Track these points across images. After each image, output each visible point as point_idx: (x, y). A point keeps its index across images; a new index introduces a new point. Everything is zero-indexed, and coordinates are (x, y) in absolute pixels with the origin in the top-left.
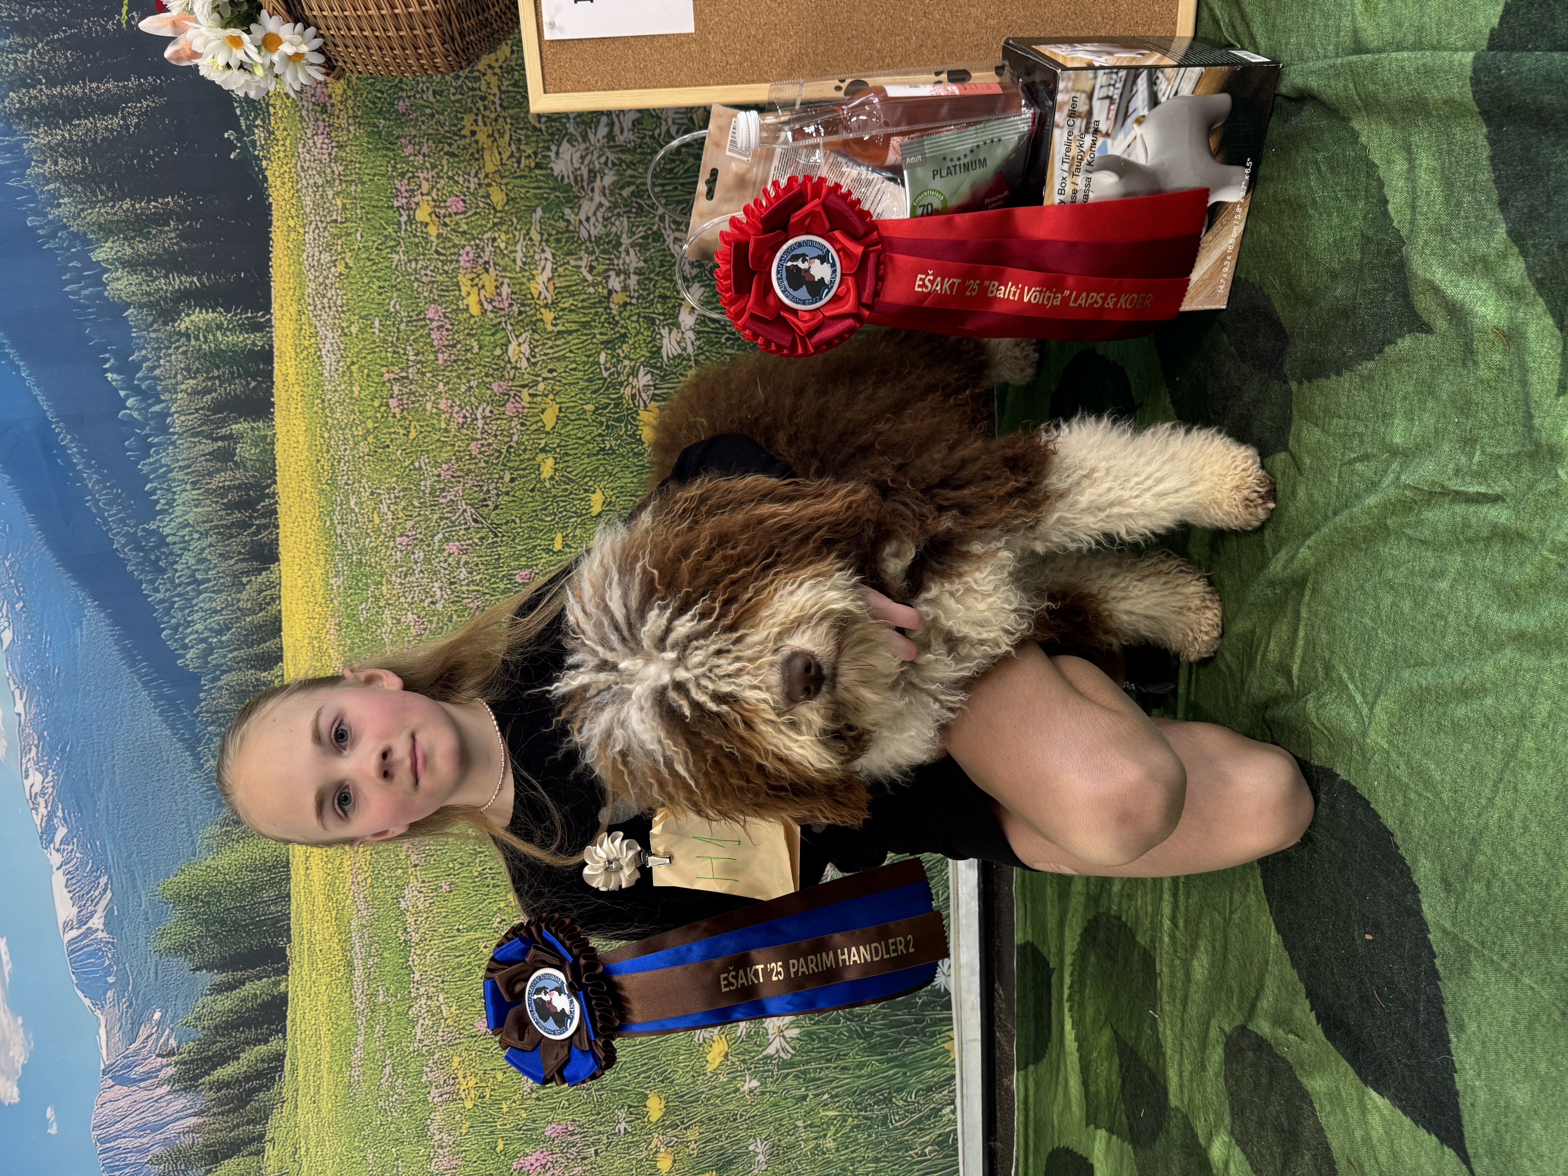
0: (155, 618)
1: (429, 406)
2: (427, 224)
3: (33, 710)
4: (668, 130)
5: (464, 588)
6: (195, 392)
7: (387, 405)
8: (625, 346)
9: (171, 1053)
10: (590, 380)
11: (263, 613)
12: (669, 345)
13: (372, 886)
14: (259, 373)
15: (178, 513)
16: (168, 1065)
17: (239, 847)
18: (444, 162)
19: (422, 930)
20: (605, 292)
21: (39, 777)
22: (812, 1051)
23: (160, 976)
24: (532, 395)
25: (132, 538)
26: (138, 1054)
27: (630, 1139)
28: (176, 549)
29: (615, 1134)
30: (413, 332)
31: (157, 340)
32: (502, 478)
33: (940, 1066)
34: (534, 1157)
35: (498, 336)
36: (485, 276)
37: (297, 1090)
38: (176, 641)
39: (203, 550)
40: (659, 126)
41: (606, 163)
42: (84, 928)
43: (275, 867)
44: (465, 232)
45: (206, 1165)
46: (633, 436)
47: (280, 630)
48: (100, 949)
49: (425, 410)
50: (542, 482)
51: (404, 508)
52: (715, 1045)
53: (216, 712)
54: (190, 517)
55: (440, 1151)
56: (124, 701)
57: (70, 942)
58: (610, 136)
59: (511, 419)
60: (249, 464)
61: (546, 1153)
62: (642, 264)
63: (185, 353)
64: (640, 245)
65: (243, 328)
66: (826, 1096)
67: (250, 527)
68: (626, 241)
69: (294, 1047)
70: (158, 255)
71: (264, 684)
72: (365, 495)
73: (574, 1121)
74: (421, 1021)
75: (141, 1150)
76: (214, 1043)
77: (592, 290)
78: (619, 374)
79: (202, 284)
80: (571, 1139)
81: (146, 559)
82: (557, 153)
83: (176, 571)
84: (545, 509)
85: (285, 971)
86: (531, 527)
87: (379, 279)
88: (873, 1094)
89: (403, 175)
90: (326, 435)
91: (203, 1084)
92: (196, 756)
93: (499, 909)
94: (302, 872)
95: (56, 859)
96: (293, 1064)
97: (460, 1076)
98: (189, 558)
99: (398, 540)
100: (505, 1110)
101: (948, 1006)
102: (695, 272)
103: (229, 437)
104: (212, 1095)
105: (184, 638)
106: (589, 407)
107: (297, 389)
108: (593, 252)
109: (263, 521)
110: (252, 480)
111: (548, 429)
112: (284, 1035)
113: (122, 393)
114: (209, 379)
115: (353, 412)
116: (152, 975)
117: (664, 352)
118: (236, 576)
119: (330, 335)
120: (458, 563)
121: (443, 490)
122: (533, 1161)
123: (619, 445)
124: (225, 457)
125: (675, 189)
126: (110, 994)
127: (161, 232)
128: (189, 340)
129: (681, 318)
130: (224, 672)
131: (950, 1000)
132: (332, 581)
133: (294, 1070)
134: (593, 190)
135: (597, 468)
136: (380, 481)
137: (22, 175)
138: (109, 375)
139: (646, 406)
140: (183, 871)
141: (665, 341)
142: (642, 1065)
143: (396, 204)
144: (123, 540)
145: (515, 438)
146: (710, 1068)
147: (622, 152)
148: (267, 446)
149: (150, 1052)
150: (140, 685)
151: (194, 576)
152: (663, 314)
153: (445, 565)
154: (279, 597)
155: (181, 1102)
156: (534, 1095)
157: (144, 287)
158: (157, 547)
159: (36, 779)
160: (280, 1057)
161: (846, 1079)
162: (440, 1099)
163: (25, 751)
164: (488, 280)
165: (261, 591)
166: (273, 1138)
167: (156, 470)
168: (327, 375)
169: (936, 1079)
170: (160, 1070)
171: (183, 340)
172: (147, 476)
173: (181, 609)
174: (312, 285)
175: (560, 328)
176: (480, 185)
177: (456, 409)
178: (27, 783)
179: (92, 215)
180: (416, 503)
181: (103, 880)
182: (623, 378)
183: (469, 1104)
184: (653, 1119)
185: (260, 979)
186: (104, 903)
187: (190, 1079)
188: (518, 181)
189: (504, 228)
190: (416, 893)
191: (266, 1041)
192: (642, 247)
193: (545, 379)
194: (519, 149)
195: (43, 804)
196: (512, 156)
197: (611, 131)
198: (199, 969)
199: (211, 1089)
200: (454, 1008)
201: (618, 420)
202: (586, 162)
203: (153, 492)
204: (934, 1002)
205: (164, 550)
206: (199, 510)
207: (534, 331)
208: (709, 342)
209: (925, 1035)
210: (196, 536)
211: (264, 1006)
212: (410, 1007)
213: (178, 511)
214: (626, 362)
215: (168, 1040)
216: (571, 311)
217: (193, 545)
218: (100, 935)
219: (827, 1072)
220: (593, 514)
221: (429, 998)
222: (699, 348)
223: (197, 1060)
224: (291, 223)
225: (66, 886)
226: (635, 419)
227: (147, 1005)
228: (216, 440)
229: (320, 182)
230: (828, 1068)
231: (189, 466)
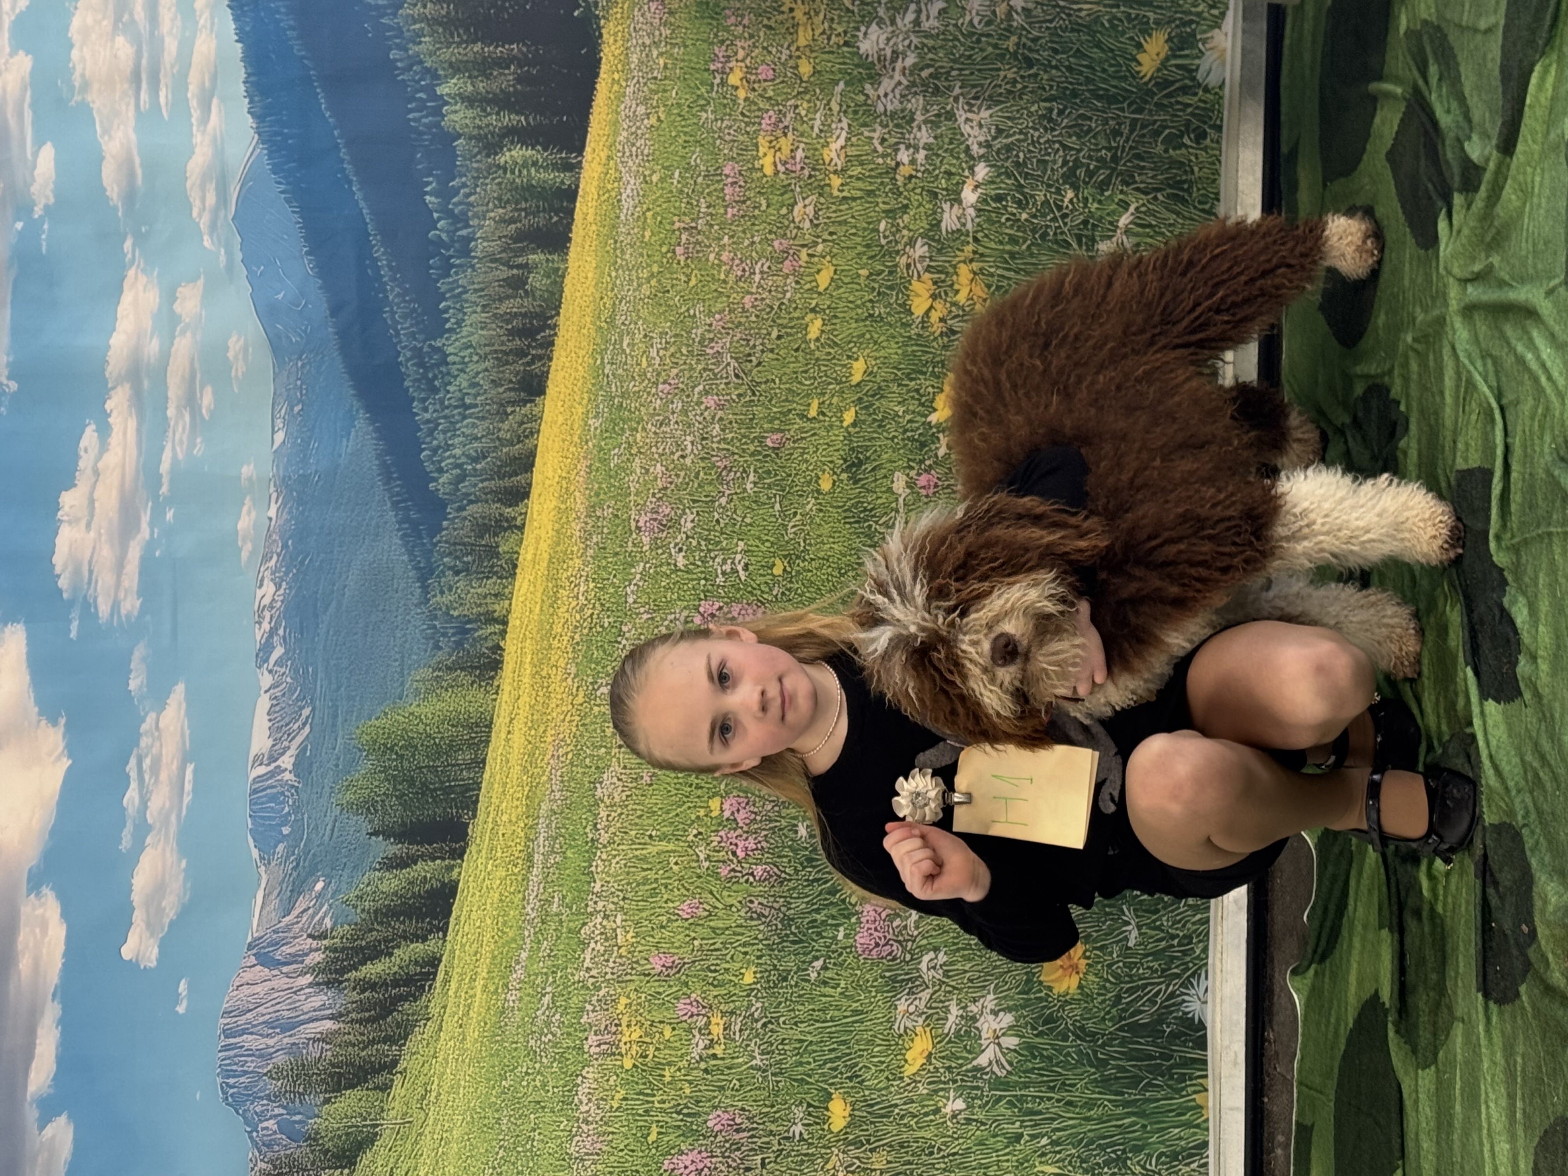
0: (418, 438)
1: (712, 257)
2: (737, 88)
3: (285, 516)
4: (971, 21)
5: (715, 446)
6: (502, 221)
7: (674, 252)
8: (906, 217)
9: (323, 936)
10: (868, 246)
11: (520, 445)
12: (949, 220)
13: (572, 763)
14: (562, 209)
15: (464, 333)
16: (317, 950)
17: (446, 695)
18: (762, 34)
19: (612, 830)
20: (893, 164)
21: (272, 588)
22: (1031, 1071)
23: (336, 834)
24: (810, 256)
25: (418, 353)
26: (290, 930)
27: (804, 1149)
28: (454, 370)
29: (787, 1138)
30: (708, 186)
31: (478, 170)
32: (769, 334)
33: (1188, 1125)
34: (690, 1157)
35: (786, 196)
36: (783, 140)
37: (445, 1007)
38: (433, 463)
39: (478, 373)
40: (963, 16)
41: (909, 46)
42: (273, 765)
43: (477, 726)
44: (770, 98)
45: (326, 1091)
46: (903, 305)
47: (532, 465)
48: (283, 793)
49: (707, 260)
50: (807, 342)
51: (672, 355)
52: (917, 1039)
53: (455, 544)
54: (474, 339)
55: (584, 1126)
56: (371, 518)
57: (258, 779)
58: (917, 22)
59: (787, 276)
60: (538, 293)
61: (704, 1154)
62: (931, 140)
63: (499, 184)
64: (932, 122)
65: (555, 167)
66: (1044, 1141)
67: (526, 355)
68: (919, 117)
69: (453, 951)
70: (495, 94)
71: (507, 520)
72: (639, 337)
73: (743, 1109)
74: (592, 945)
75: (264, 1055)
76: (371, 930)
77: (880, 161)
78: (897, 242)
79: (528, 123)
80: (737, 1137)
81: (424, 376)
82: (865, 34)
83: (448, 392)
84: (806, 372)
85: (461, 856)
86: (789, 390)
87: (685, 133)
88: (1102, 1148)
89: (722, 42)
90: (614, 274)
91: (348, 980)
92: (425, 589)
93: (698, 817)
94: (503, 735)
95: (266, 680)
96: (447, 973)
97: (624, 1023)
98: (463, 381)
99: (661, 387)
100: (668, 1079)
101: (1202, 1043)
102: (982, 151)
103: (525, 266)
104: (355, 996)
105: (440, 462)
106: (864, 272)
107: (594, 227)
108: (887, 126)
109: (540, 352)
110: (538, 310)
111: (821, 289)
112: (445, 935)
113: (435, 215)
114: (516, 210)
115: (641, 255)
116: (328, 832)
117: (943, 225)
118: (502, 405)
119: (632, 181)
120: (713, 418)
121: (712, 340)
122: (688, 1163)
123: (888, 314)
124: (517, 284)
125: (972, 74)
126: (280, 848)
127: (501, 74)
128: (505, 173)
129: (963, 195)
130: (471, 502)
131: (1205, 1035)
132: (590, 422)
133: (446, 982)
134: (894, 69)
135: (863, 335)
136: (655, 324)
137: (395, 15)
138: (428, 198)
139: (919, 276)
140: (386, 714)
141: (946, 216)
142: (831, 1051)
143: (712, 67)
144: (409, 354)
145: (788, 295)
146: (910, 1070)
147: (926, 37)
148: (557, 278)
149: (302, 930)
150: (389, 504)
151: (463, 399)
152: (947, 189)
153: (700, 419)
154: (538, 432)
155: (318, 1001)
156: (703, 1065)
157: (477, 121)
158: (437, 365)
159: (269, 588)
160: (434, 962)
161: (1070, 1117)
162: (597, 1050)
163: (266, 558)
164: (785, 144)
165: (522, 423)
166: (405, 1069)
167: (453, 289)
168: (623, 217)
169: (1183, 1143)
170: (307, 955)
171: (500, 172)
172: (443, 294)
173: (444, 432)
174: (625, 134)
175: (845, 194)
176: (791, 57)
177: (737, 262)
178: (260, 593)
179: (446, 54)
180: (684, 351)
181: (306, 712)
182: (900, 247)
183: (628, 1064)
184: (835, 1128)
185: (433, 859)
186: (299, 739)
187: (336, 971)
188: (826, 56)
189: (808, 97)
190: (615, 780)
191: (425, 939)
192: (934, 124)
193: (824, 241)
194: (831, 28)
195: (268, 619)
196: (823, 33)
197: (918, 17)
198: (376, 833)
199: (354, 989)
200: (631, 934)
201: (891, 288)
202: (891, 43)
203: (446, 311)
204: (1186, 1034)
205: (443, 369)
206: (484, 332)
207: (821, 195)
208: (989, 220)
209: (1171, 1078)
210: (475, 358)
211: (432, 894)
212: (584, 924)
213: (465, 331)
214: (905, 232)
215: (323, 918)
216: (858, 179)
217: (471, 366)
218: (287, 776)
219: (1048, 1104)
220: (854, 383)
221: (606, 917)
222: (979, 225)
223: (348, 948)
224: (616, 76)
225: (269, 714)
226: (907, 288)
227: (312, 872)
228: (511, 267)
229: (648, 42)
230: (1049, 1099)
231: (482, 290)
